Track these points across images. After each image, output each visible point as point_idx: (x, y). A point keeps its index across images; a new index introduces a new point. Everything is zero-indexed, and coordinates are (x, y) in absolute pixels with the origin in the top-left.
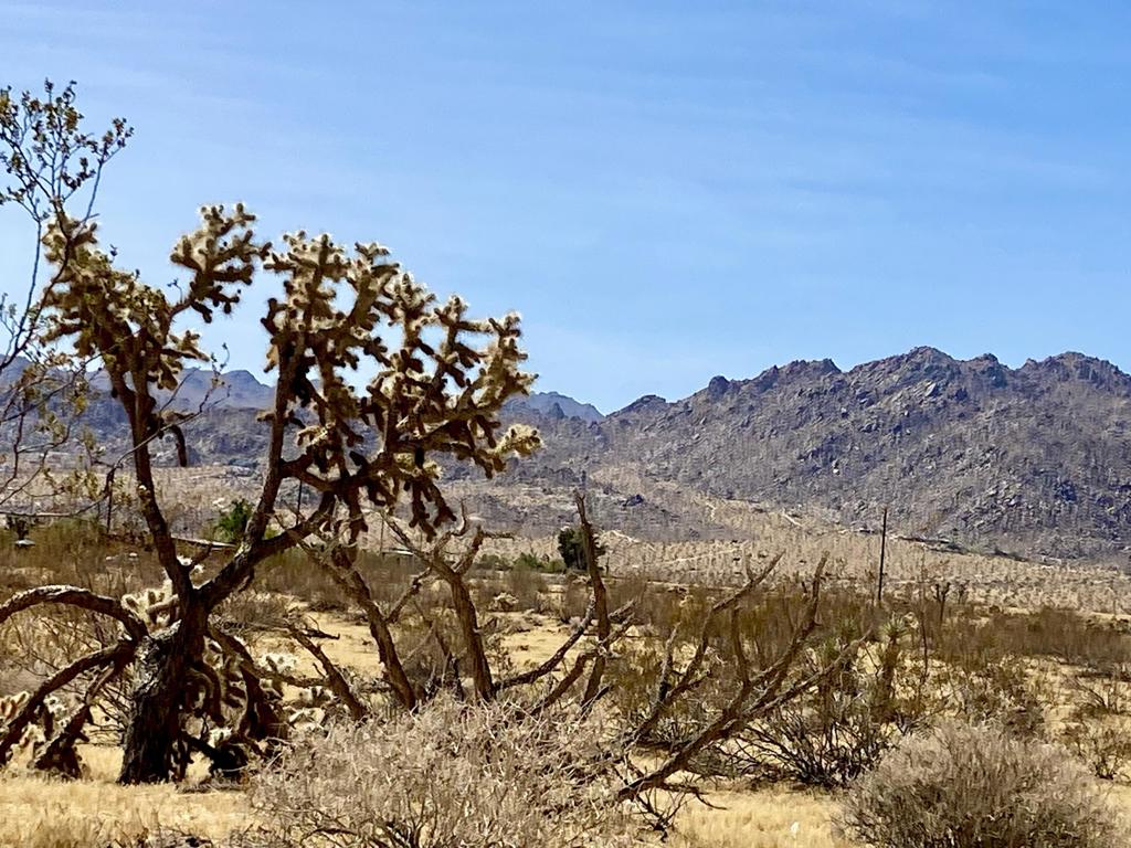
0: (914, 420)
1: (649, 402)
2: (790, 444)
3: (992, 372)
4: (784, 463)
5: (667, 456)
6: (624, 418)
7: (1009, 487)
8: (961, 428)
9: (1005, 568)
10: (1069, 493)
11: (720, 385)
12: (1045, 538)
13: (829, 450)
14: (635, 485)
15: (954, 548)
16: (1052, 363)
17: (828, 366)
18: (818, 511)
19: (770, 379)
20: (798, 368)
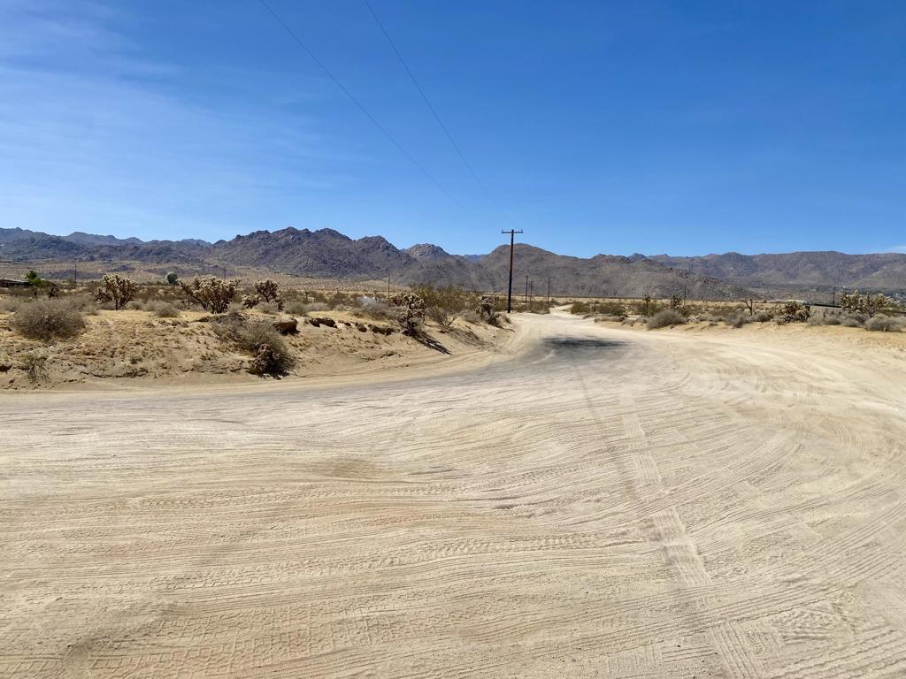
0: (287, 245)
1: (221, 242)
2: (256, 251)
3: (307, 232)
4: (255, 257)
5: (225, 255)
6: (214, 246)
7: (310, 261)
8: (298, 247)
9: (309, 280)
10: (325, 262)
11: (239, 237)
12: (319, 273)
13: (266, 253)
14: (217, 263)
15: (297, 276)
16: (322, 231)
17: (267, 232)
18: (264, 268)
19: (252, 236)
20: (259, 232)
